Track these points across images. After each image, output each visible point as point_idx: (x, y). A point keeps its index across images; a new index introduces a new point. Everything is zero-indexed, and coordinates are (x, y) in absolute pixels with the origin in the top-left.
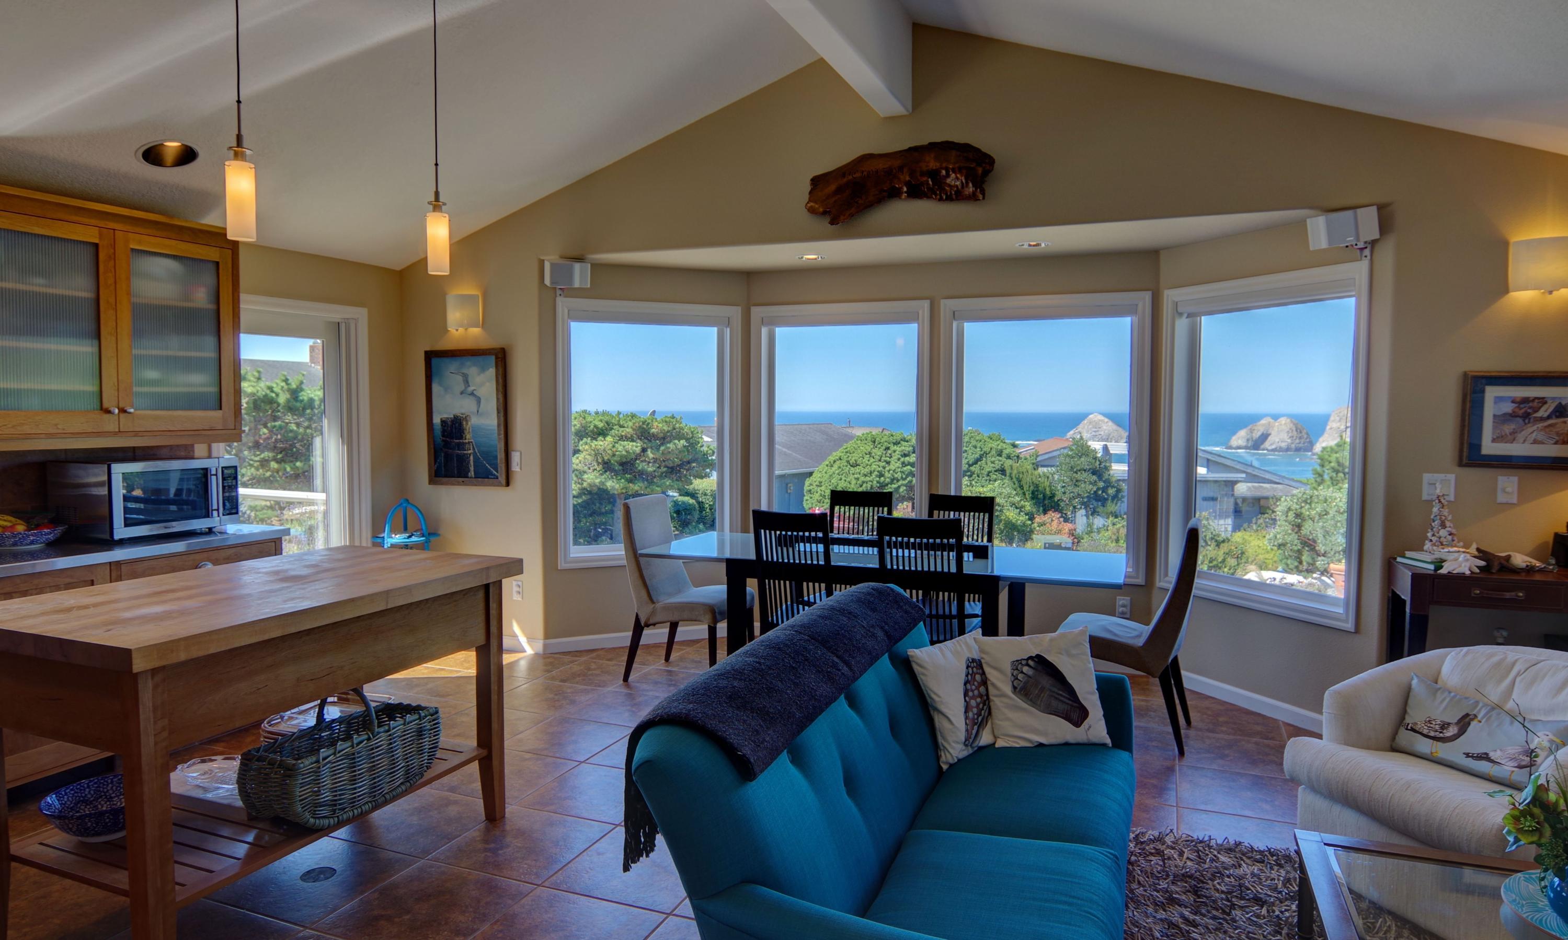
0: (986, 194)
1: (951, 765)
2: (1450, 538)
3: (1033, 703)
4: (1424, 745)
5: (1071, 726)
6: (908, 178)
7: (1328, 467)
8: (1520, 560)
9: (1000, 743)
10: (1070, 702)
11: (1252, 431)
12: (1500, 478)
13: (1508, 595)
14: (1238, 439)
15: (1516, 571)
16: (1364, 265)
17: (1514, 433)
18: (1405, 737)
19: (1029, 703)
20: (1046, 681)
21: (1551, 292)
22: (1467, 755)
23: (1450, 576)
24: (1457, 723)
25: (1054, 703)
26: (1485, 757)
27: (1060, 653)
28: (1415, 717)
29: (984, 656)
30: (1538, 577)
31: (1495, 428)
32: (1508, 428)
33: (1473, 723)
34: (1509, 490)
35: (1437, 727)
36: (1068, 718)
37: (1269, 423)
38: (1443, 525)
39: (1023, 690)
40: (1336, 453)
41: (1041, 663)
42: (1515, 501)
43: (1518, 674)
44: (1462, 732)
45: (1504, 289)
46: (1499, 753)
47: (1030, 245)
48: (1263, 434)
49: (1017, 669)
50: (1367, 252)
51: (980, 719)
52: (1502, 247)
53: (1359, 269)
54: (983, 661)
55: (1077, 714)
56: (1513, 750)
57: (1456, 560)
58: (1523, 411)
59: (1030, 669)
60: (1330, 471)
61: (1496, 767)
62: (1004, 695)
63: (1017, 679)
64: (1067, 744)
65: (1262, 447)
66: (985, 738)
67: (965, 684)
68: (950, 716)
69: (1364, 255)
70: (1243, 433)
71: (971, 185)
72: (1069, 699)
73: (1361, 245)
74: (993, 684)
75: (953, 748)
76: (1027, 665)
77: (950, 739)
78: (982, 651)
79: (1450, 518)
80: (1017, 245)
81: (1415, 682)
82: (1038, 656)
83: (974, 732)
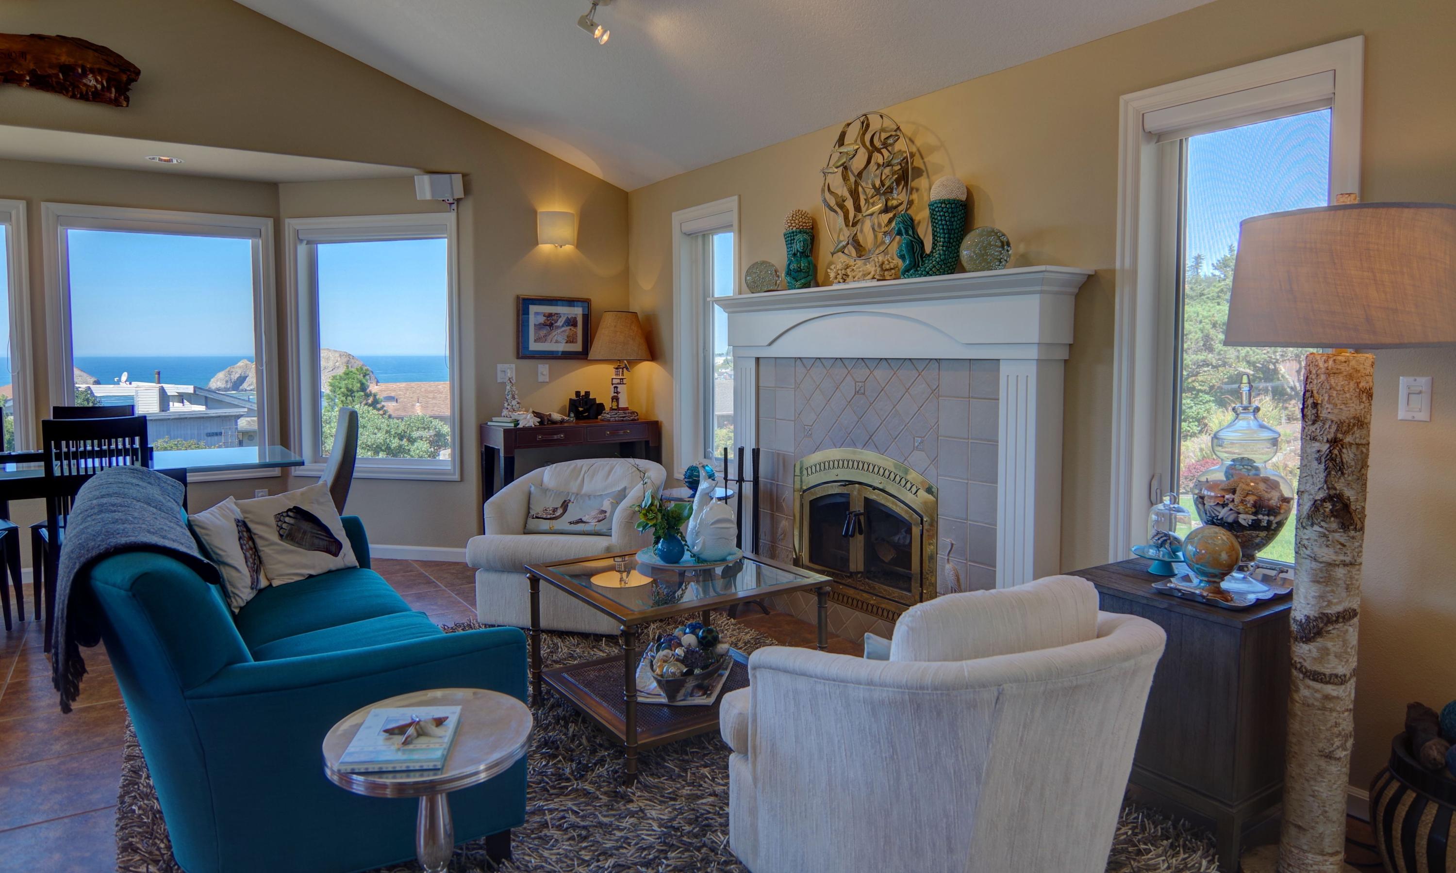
0: (130, 102)
1: (241, 608)
2: (518, 405)
3: (300, 544)
4: (545, 525)
5: (332, 556)
6: (32, 66)
7: (339, 392)
8: (557, 416)
9: (276, 583)
10: (327, 539)
11: (230, 373)
12: (539, 366)
13: (555, 437)
14: (217, 381)
15: (554, 422)
16: (452, 216)
17: (545, 336)
18: (533, 524)
19: (296, 545)
20: (306, 526)
21: (561, 247)
22: (571, 523)
23: (525, 429)
24: (561, 506)
25: (316, 541)
26: (580, 521)
27: (312, 503)
28: (536, 509)
29: (247, 515)
30: (566, 425)
31: (535, 333)
32: (543, 332)
33: (570, 505)
34: (545, 373)
35: (551, 512)
36: (328, 551)
37: (246, 365)
38: (513, 398)
39: (289, 536)
40: (345, 380)
41: (299, 513)
42: (548, 380)
43: (585, 473)
44: (565, 510)
45: (534, 242)
46: (587, 517)
47: (160, 160)
48: (240, 377)
49: (280, 520)
50: (454, 206)
51: (255, 566)
52: (532, 215)
53: (450, 218)
54: (246, 520)
55: (334, 548)
56: (594, 513)
57: (525, 418)
58: (549, 322)
59: (291, 519)
60: (341, 396)
61: (587, 525)
62: (273, 544)
63: (282, 528)
64: (330, 572)
65: (241, 388)
66: (263, 583)
67: (239, 540)
68: (236, 566)
69: (452, 208)
70: (221, 375)
71: (113, 90)
72: (326, 536)
73: (451, 201)
74: (261, 537)
75: (242, 592)
76: (288, 516)
77: (239, 586)
78: (244, 511)
79: (516, 393)
80: (147, 158)
81: (533, 488)
82: (295, 508)
83: (255, 577)
